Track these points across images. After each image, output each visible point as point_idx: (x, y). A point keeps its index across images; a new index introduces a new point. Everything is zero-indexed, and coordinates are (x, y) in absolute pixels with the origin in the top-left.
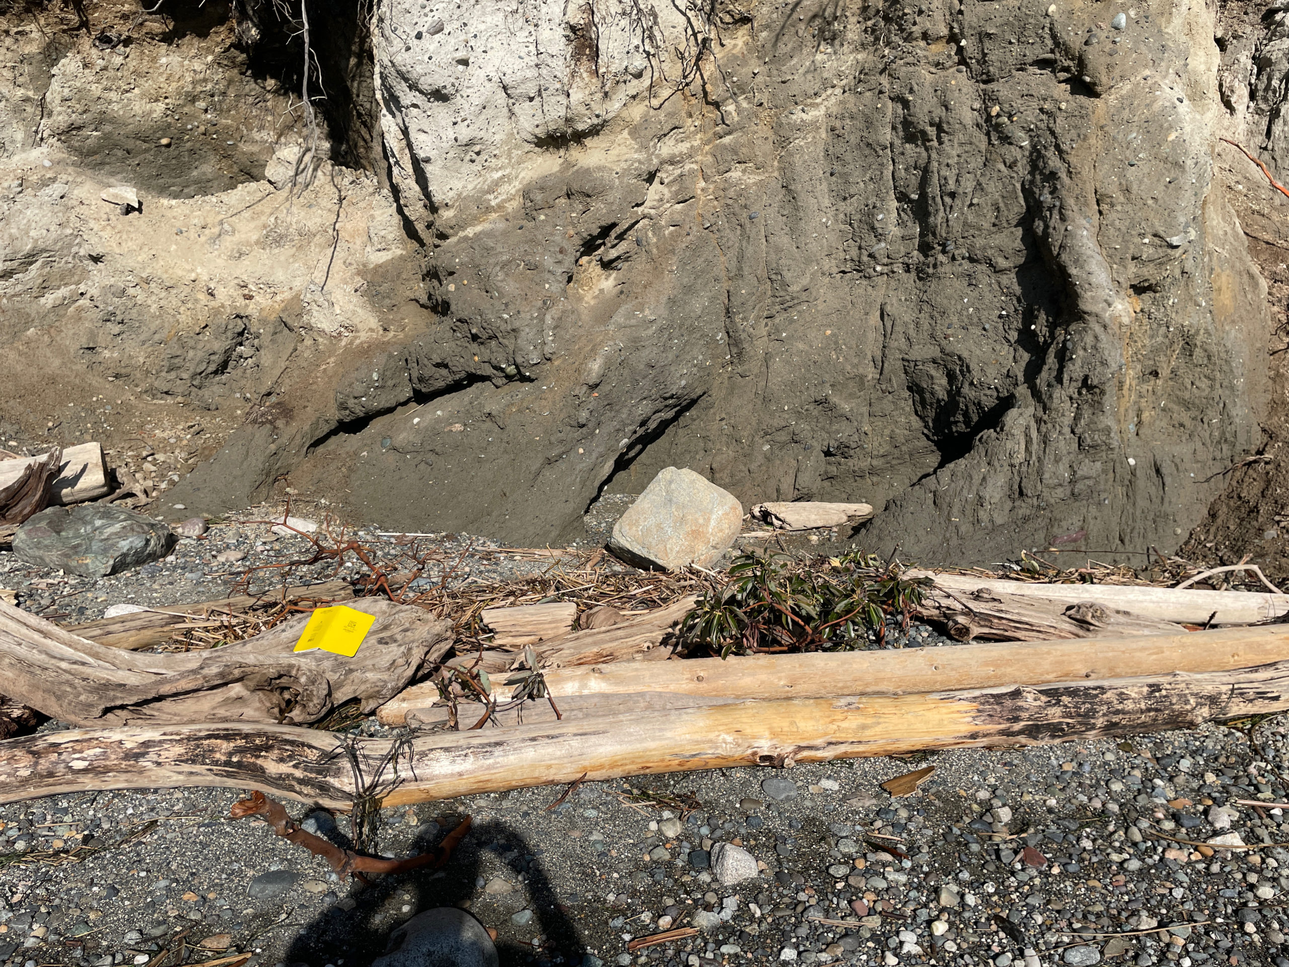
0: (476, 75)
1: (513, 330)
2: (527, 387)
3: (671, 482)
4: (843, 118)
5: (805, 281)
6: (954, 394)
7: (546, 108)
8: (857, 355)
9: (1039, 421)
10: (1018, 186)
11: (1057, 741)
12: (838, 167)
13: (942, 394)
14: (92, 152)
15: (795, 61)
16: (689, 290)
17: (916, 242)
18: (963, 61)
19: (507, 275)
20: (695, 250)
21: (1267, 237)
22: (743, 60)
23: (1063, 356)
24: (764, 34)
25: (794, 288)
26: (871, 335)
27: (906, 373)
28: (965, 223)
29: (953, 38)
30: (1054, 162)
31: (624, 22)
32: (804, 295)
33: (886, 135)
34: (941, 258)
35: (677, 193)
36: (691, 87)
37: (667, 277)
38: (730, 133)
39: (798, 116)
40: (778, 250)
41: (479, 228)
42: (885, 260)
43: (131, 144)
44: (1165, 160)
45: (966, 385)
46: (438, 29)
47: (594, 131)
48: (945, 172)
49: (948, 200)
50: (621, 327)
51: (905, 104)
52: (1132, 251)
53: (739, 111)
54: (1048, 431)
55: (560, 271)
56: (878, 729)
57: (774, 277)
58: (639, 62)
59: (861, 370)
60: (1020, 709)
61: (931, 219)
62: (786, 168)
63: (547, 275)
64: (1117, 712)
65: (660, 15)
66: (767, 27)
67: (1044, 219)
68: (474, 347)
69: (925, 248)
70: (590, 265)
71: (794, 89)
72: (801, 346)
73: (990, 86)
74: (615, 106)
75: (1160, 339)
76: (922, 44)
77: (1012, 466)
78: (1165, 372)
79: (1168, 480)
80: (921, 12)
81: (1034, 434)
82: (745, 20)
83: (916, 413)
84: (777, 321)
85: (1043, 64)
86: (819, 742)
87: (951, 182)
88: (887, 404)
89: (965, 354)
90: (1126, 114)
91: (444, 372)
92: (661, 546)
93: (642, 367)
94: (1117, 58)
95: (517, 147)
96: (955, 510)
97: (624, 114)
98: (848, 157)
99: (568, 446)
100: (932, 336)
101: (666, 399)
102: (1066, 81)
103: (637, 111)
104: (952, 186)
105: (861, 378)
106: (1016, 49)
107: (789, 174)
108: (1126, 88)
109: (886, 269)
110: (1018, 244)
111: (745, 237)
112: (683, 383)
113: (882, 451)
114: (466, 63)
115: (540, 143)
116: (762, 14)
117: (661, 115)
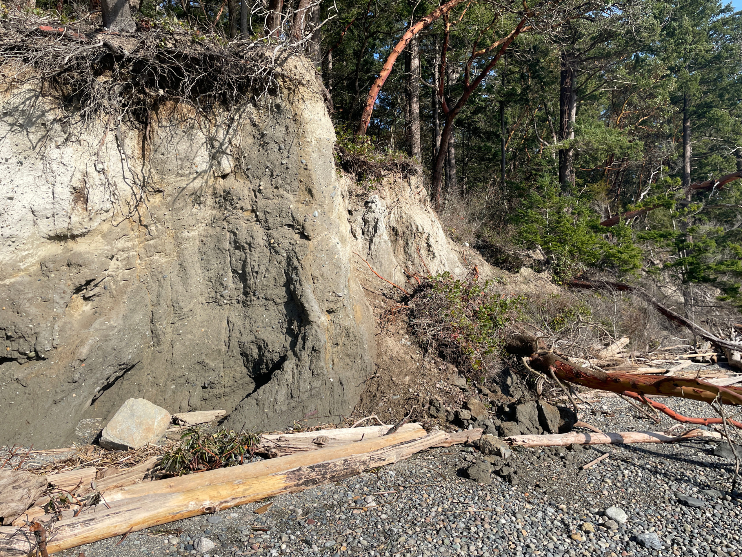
0: (17, 205)
1: (36, 333)
2: (41, 363)
3: (133, 406)
4: (207, 237)
5: (191, 306)
6: (261, 356)
7: (56, 223)
8: (217, 340)
9: (297, 365)
10: (283, 271)
11: (315, 486)
12: (204, 257)
13: (256, 356)
15: (184, 211)
16: (133, 311)
17: (242, 290)
18: (258, 220)
19: (31, 304)
20: (136, 292)
21: (372, 290)
22: (159, 208)
23: (304, 339)
24: (169, 198)
25: (185, 310)
26: (223, 331)
27: (240, 347)
28: (263, 284)
29: (253, 211)
30: (296, 263)
31: (102, 188)
32: (190, 314)
33: (227, 246)
34: (253, 298)
35: (126, 265)
36: (134, 218)
37: (122, 305)
38: (153, 239)
39: (186, 234)
40: (177, 292)
41: (13, 280)
42: (228, 298)
44: (335, 265)
45: (266, 352)
47: (83, 235)
48: (253, 263)
49: (255, 274)
50: (97, 330)
51: (235, 234)
52: (326, 298)
53: (157, 230)
54: (301, 369)
55: (63, 302)
56: (251, 490)
57: (175, 304)
58: (108, 205)
59: (219, 347)
60: (302, 475)
61: (248, 282)
62: (180, 255)
63: (55, 305)
64: (334, 471)
65: (118, 185)
66: (171, 195)
67: (293, 284)
68: (8, 342)
69: (246, 294)
70: (78, 299)
71: (184, 223)
72: (190, 336)
73: (269, 232)
74: (95, 224)
75: (338, 331)
76: (241, 211)
77: (288, 385)
78: (340, 344)
79: (345, 387)
80: (240, 199)
81: (296, 371)
82: (159, 191)
83: (244, 365)
84: (177, 325)
85: (289, 226)
86: (229, 499)
87: (256, 267)
88: (231, 362)
89: (265, 339)
90: (320, 247)
92: (130, 438)
93: (109, 349)
94: (316, 227)
95: (37, 240)
96: (266, 406)
97: (99, 228)
98: (209, 253)
99: (67, 393)
100: (251, 331)
101: (120, 365)
102: (298, 233)
104: (256, 269)
105: (220, 350)
106: (279, 219)
107: (182, 259)
108: (320, 238)
109: (228, 302)
110: (284, 294)
111: (161, 286)
112: (130, 357)
113: (229, 385)
114: (11, 199)
115: (50, 238)
116: (168, 190)
117: (118, 229)
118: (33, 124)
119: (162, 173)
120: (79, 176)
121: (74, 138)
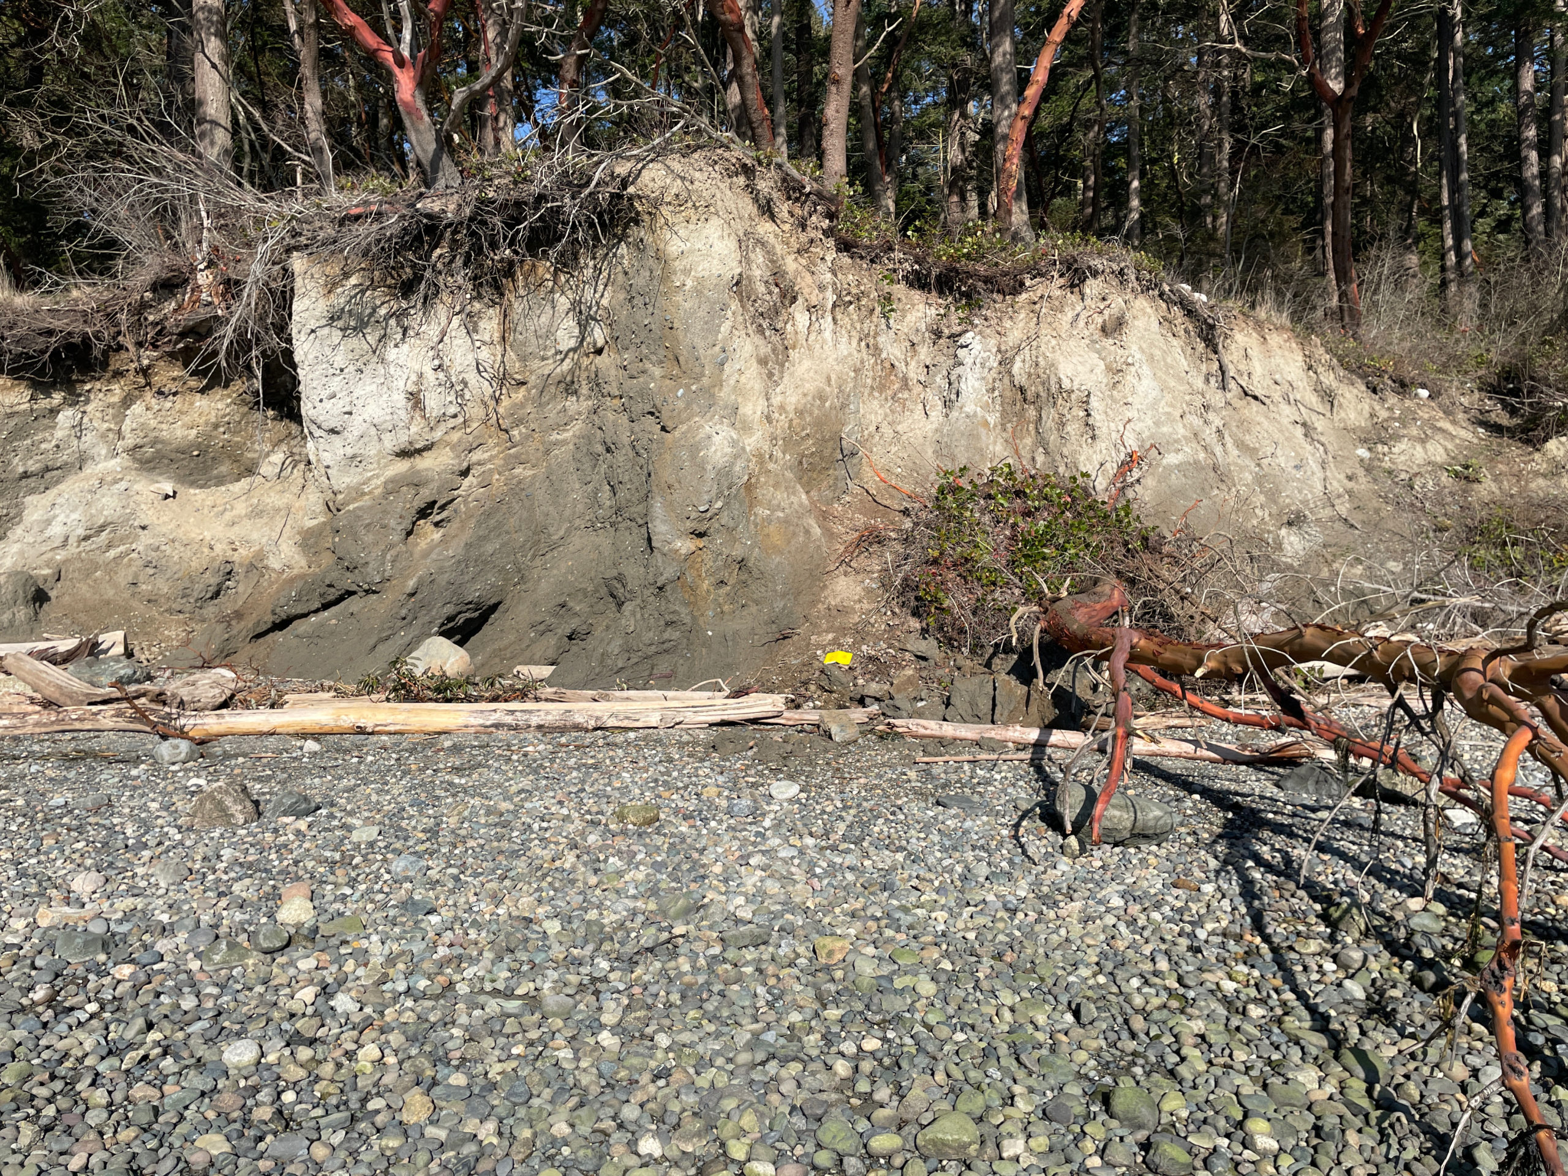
0: (357, 419)
1: (366, 563)
2: (374, 597)
4: (580, 438)
5: (561, 533)
7: (398, 436)
8: (583, 576)
11: (512, 732)
12: (580, 466)
14: (149, 461)
15: (552, 406)
18: (625, 409)
19: (368, 531)
20: (488, 515)
22: (522, 405)
24: (534, 391)
25: (556, 537)
27: (606, 586)
29: (619, 397)
31: (442, 389)
32: (562, 542)
33: (597, 448)
35: (481, 482)
36: (491, 421)
37: (468, 531)
38: (514, 447)
39: (554, 437)
40: (546, 514)
41: (356, 505)
42: (602, 520)
43: (173, 456)
44: (698, 466)
45: (626, 591)
46: (333, 396)
47: (428, 448)
50: (433, 561)
51: (603, 431)
52: (687, 514)
53: (520, 433)
55: (402, 528)
58: (454, 409)
59: (583, 586)
62: (548, 466)
63: (390, 531)
64: (543, 720)
66: (535, 387)
68: (348, 574)
70: (424, 525)
71: (552, 422)
72: (555, 572)
73: (633, 425)
74: (438, 434)
75: (719, 563)
76: (609, 399)
79: (730, 644)
80: (608, 382)
82: (523, 383)
85: (652, 414)
88: (600, 606)
89: (626, 574)
90: (681, 442)
91: (333, 590)
93: (445, 584)
95: (384, 458)
97: (446, 438)
98: (584, 460)
99: (394, 631)
101: (467, 604)
102: (659, 423)
103: (455, 436)
105: (585, 590)
106: (641, 405)
108: (684, 428)
109: (602, 526)
111: (525, 507)
112: (477, 594)
114: (350, 413)
115: (398, 455)
116: (533, 380)
117: (471, 438)
118: (367, 324)
119: (523, 359)
120: (414, 378)
121: (411, 333)
